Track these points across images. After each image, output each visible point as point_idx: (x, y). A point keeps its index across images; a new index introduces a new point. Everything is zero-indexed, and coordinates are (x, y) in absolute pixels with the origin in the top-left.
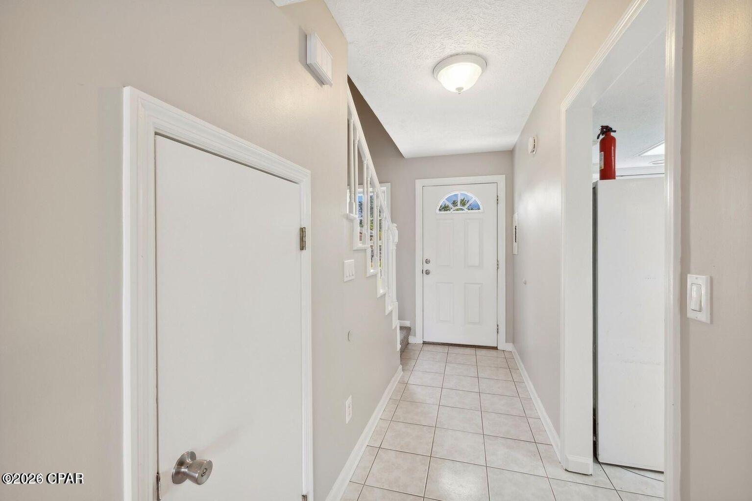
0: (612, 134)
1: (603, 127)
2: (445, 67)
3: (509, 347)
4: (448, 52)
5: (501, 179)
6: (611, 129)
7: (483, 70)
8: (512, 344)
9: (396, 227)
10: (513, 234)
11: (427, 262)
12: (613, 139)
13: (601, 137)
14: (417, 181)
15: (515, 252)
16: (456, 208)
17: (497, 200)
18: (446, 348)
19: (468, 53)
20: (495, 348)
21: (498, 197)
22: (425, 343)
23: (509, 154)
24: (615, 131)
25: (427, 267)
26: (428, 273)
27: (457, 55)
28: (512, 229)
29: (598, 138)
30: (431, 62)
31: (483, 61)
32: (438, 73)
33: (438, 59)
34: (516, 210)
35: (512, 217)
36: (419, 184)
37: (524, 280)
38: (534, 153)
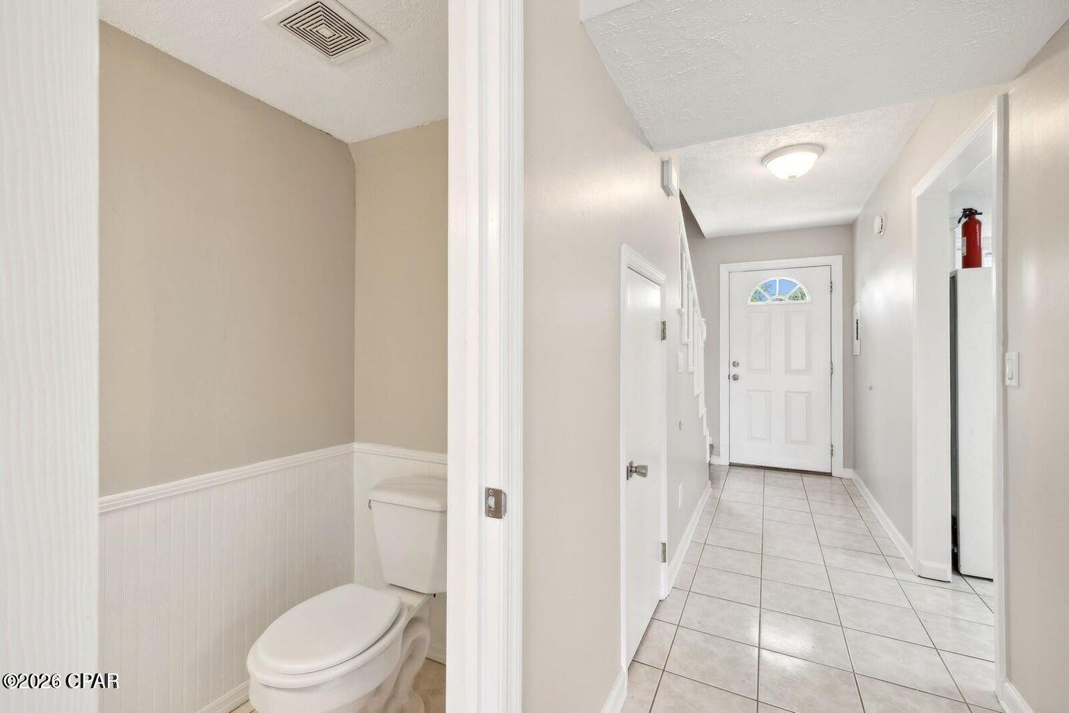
0: (977, 217)
1: (965, 210)
2: (777, 157)
3: (848, 473)
4: (781, 144)
5: (837, 262)
6: (976, 211)
7: (819, 156)
8: (852, 470)
9: (705, 322)
10: (853, 329)
11: (735, 364)
12: (979, 223)
13: (964, 220)
14: (721, 266)
15: (857, 352)
16: (774, 297)
17: (831, 287)
18: (761, 472)
19: (803, 144)
20: (830, 475)
21: (831, 283)
22: (731, 465)
23: (849, 228)
24: (981, 214)
25: (734, 371)
26: (735, 378)
27: (791, 146)
28: (852, 324)
29: (959, 222)
30: (761, 153)
31: (820, 148)
32: (769, 162)
33: (769, 151)
34: (857, 298)
35: (852, 309)
36: (724, 269)
37: (869, 384)
38: (882, 233)
